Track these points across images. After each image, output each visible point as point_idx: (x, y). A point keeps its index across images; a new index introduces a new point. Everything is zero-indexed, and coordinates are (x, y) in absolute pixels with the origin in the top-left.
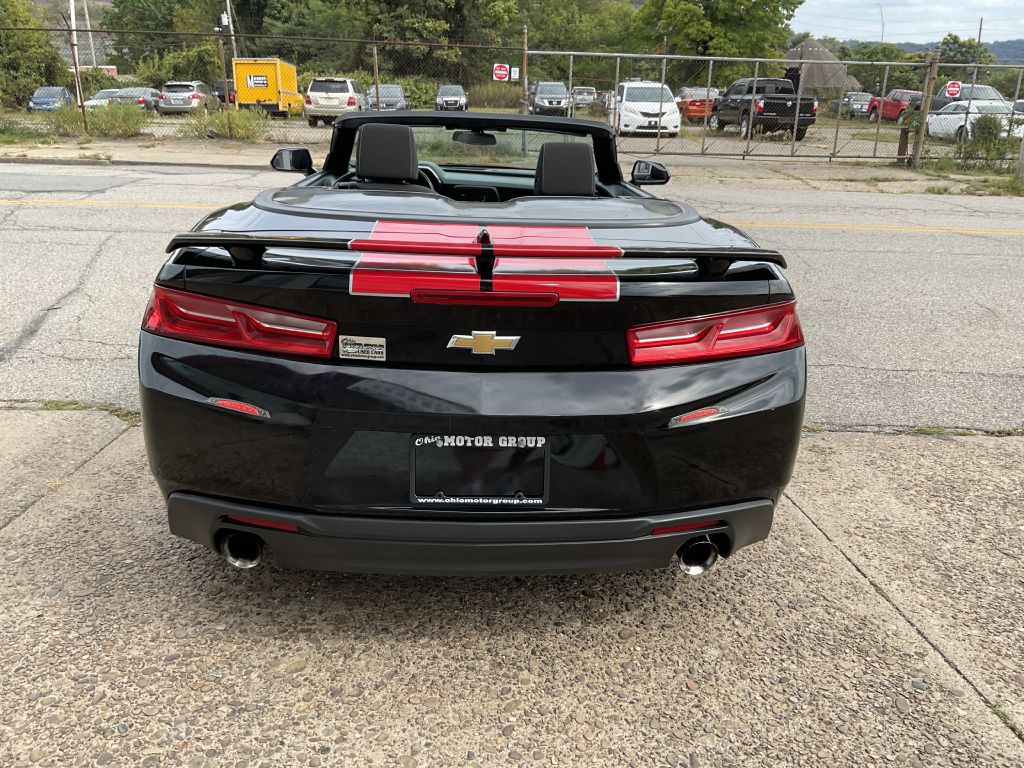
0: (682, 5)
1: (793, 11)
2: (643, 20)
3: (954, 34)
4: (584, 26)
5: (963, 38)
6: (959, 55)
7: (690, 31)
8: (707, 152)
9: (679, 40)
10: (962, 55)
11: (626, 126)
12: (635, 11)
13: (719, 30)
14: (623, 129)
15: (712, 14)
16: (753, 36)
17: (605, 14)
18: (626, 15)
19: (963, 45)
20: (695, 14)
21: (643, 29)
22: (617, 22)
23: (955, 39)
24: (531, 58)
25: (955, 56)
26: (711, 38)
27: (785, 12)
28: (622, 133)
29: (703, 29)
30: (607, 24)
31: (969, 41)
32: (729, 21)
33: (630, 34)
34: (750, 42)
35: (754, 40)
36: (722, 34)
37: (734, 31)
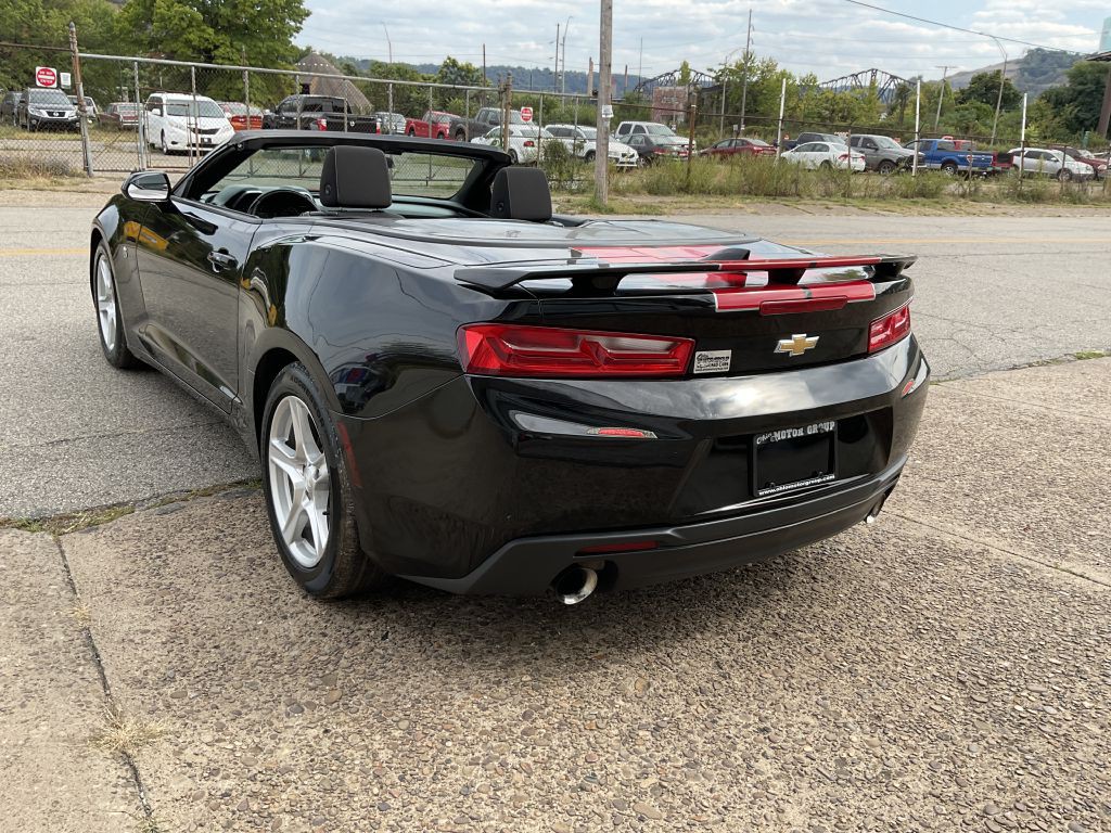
0: (177, 7)
1: (301, 23)
2: (130, 22)
3: (452, 57)
4: (52, 23)
5: (461, 62)
6: (459, 79)
7: (191, 37)
8: (306, 174)
9: (178, 46)
10: (462, 78)
11: (174, 143)
12: (116, 11)
13: (222, 38)
14: (171, 147)
15: (212, 18)
16: (263, 47)
17: (79, 11)
18: (106, 13)
19: (461, 69)
20: (192, 19)
21: (130, 32)
22: (94, 21)
23: (454, 63)
24: (83, 62)
25: (456, 79)
26: (216, 47)
27: (292, 23)
28: (168, 150)
29: (206, 36)
30: (82, 22)
31: (467, 66)
32: (234, 30)
33: (114, 37)
34: (261, 53)
35: (264, 51)
36: (228, 43)
37: (240, 40)
